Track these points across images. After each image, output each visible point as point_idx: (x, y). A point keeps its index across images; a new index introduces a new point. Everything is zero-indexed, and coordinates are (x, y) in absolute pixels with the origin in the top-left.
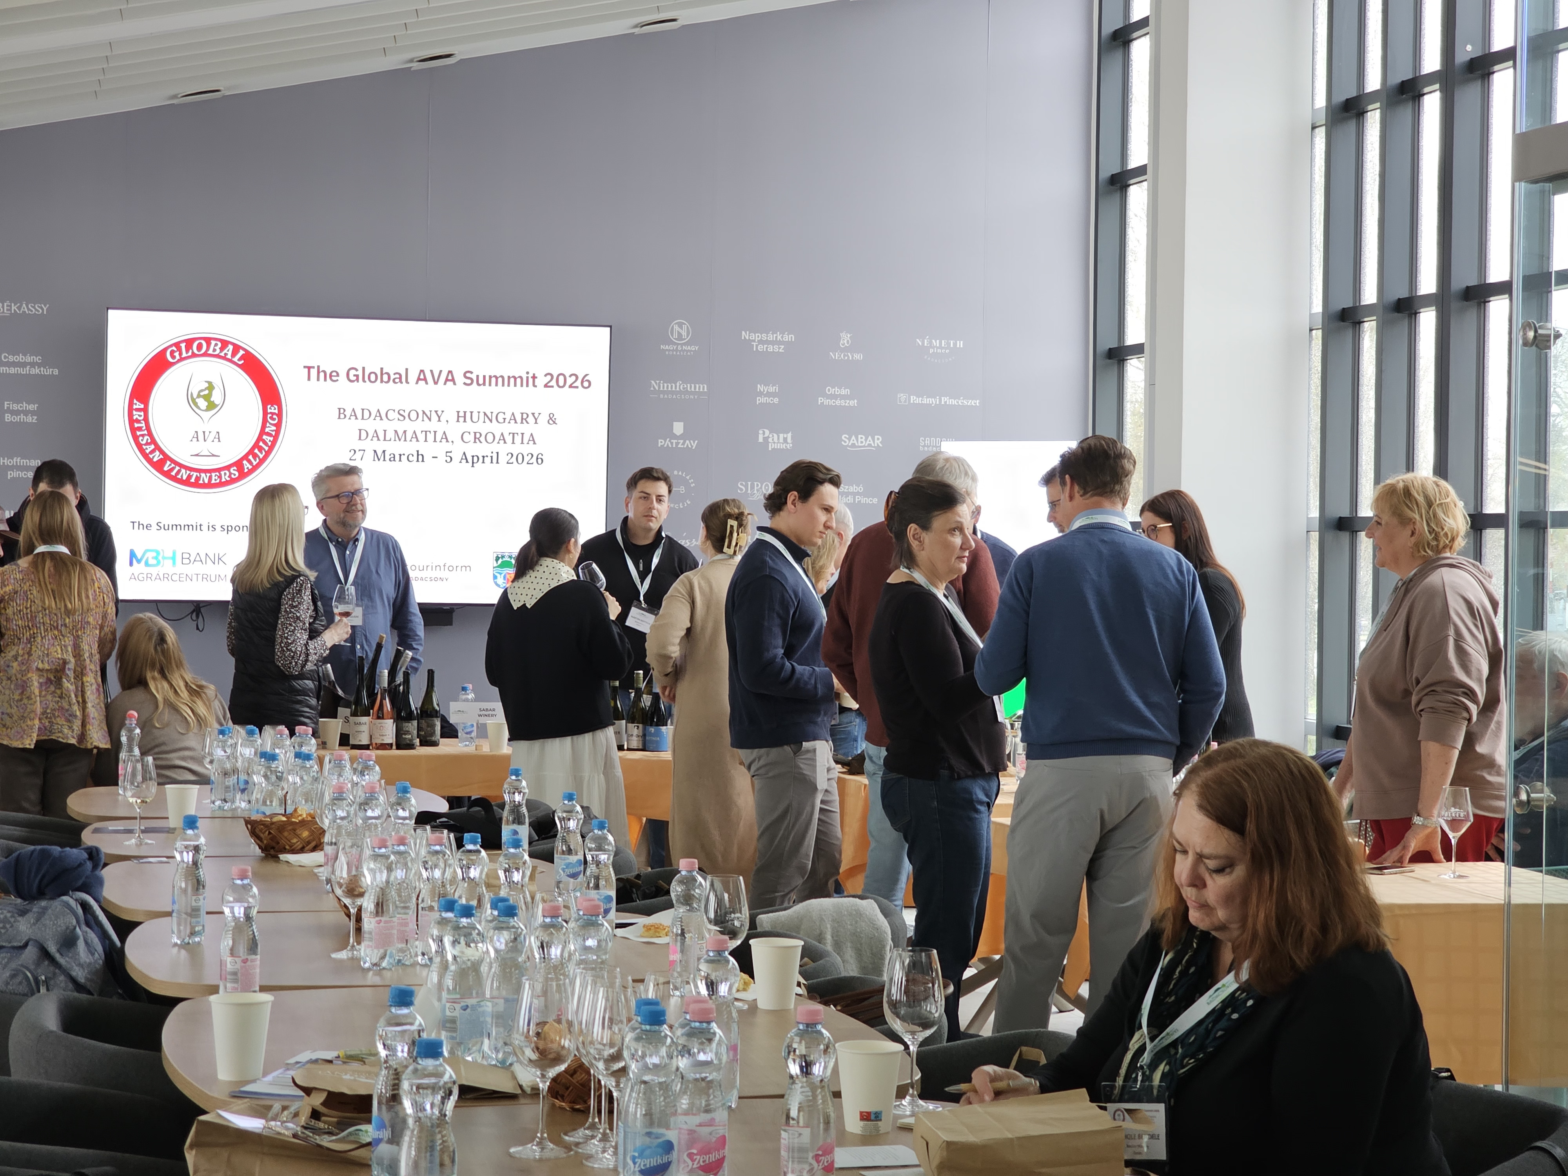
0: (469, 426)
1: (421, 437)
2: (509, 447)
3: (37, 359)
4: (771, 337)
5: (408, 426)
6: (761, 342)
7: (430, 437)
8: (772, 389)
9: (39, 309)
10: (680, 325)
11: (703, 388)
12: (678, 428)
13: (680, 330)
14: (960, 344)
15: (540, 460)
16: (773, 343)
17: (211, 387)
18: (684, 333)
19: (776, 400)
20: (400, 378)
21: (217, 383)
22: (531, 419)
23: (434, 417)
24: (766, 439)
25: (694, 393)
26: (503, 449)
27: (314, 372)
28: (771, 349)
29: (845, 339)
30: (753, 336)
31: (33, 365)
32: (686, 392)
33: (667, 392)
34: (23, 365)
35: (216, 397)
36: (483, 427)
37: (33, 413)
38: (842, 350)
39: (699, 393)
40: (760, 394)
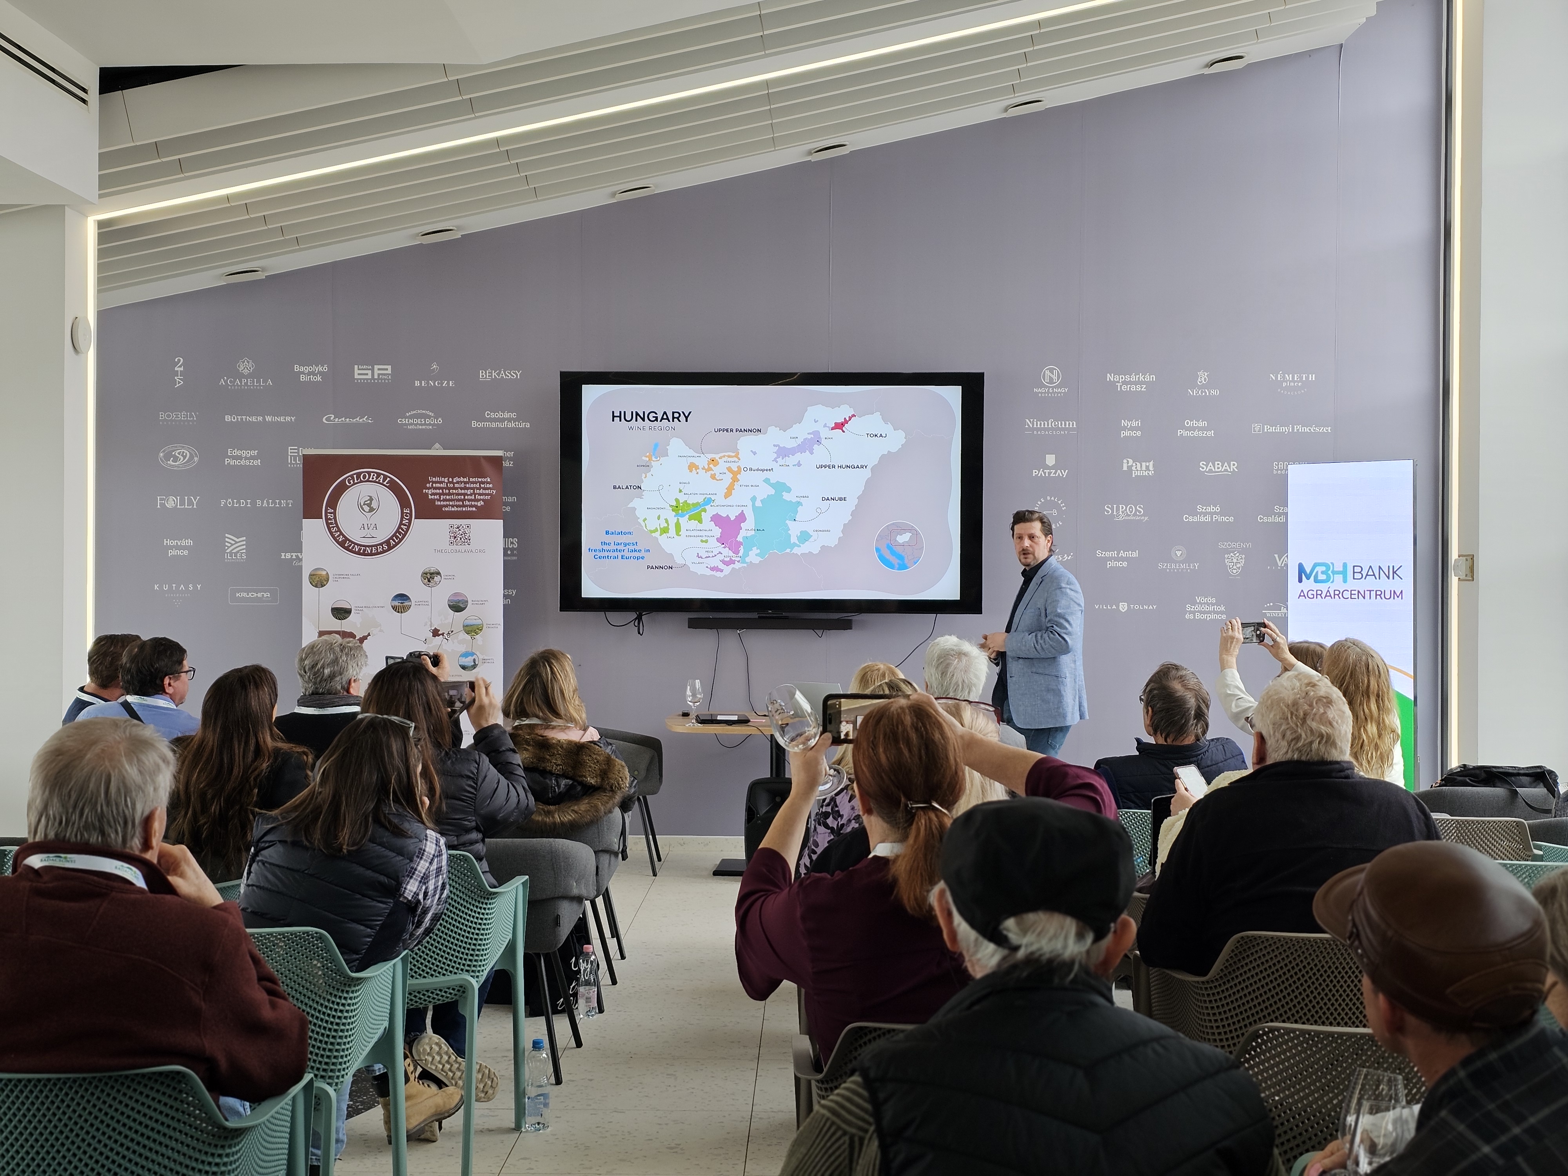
11: (1072, 425)
25: (1065, 429)
30: (1117, 378)
32: (1057, 428)
37: (510, 459)
38: (1200, 387)
39: (1069, 429)
40: (1125, 428)
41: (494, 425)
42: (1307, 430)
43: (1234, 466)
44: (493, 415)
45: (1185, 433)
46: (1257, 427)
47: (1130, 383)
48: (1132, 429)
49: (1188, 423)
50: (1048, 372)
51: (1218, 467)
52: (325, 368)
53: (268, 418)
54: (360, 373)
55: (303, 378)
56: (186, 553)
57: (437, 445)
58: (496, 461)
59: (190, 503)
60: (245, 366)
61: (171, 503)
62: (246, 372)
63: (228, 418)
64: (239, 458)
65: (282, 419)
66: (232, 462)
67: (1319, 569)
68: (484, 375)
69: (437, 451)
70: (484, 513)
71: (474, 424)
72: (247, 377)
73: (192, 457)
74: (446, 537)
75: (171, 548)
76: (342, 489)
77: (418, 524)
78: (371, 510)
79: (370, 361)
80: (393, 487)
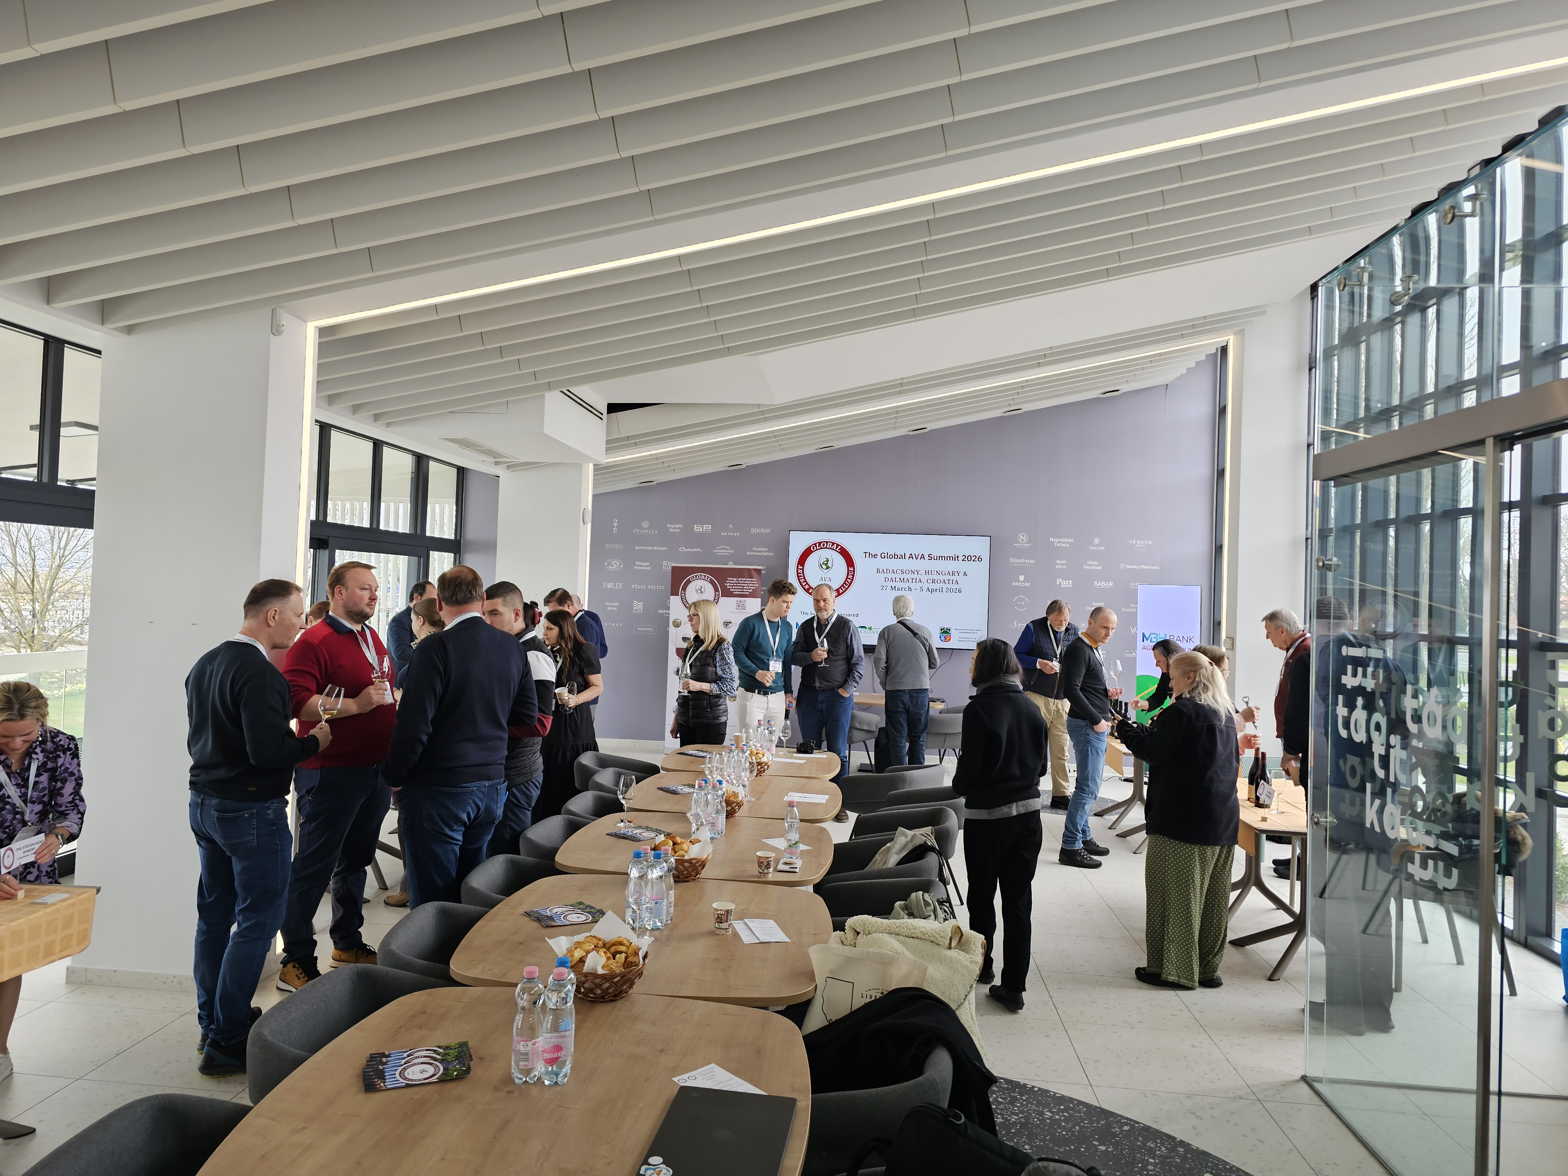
0: (931, 577)
1: (911, 581)
2: (947, 586)
3: (766, 549)
4: (1063, 540)
5: (905, 576)
6: (1058, 542)
7: (914, 581)
8: (1063, 562)
9: (767, 531)
10: (1023, 535)
11: (1033, 561)
12: (1022, 578)
13: (1023, 537)
14: (1150, 542)
15: (960, 591)
16: (1064, 543)
17: (828, 561)
18: (1024, 539)
19: (1065, 567)
20: (903, 557)
21: (830, 559)
22: (956, 574)
23: (916, 572)
24: (1060, 583)
25: (1029, 563)
26: (945, 586)
27: (867, 554)
28: (1063, 545)
29: (1097, 541)
30: (1055, 540)
31: (764, 552)
32: (1025, 563)
33: (1017, 563)
34: (761, 552)
35: (829, 564)
36: (936, 577)
37: (764, 570)
38: (1095, 546)
39: (1031, 564)
40: (1058, 564)
41: (757, 554)
42: (1147, 567)
43: (1111, 584)
44: (757, 549)
45: (1088, 567)
46: (1123, 565)
47: (1061, 542)
48: (1061, 564)
49: (1089, 563)
50: (1021, 536)
51: (1103, 584)
52: (681, 526)
53: (655, 548)
54: (697, 528)
55: (671, 530)
56: (616, 609)
57: (731, 563)
58: (758, 571)
59: (618, 586)
60: (645, 524)
61: (610, 586)
62: (645, 527)
63: (637, 548)
64: (641, 566)
65: (661, 549)
66: (638, 568)
67: (1152, 636)
68: (754, 531)
69: (731, 565)
70: (753, 595)
71: (748, 553)
72: (646, 529)
73: (620, 564)
74: (735, 606)
75: (609, 606)
76: (689, 582)
77: (722, 599)
78: (701, 592)
79: (702, 523)
80: (712, 582)
